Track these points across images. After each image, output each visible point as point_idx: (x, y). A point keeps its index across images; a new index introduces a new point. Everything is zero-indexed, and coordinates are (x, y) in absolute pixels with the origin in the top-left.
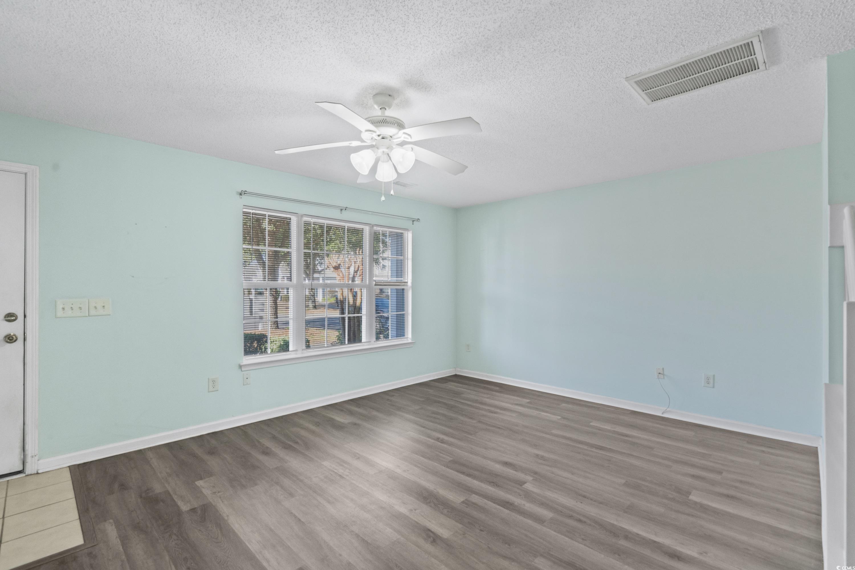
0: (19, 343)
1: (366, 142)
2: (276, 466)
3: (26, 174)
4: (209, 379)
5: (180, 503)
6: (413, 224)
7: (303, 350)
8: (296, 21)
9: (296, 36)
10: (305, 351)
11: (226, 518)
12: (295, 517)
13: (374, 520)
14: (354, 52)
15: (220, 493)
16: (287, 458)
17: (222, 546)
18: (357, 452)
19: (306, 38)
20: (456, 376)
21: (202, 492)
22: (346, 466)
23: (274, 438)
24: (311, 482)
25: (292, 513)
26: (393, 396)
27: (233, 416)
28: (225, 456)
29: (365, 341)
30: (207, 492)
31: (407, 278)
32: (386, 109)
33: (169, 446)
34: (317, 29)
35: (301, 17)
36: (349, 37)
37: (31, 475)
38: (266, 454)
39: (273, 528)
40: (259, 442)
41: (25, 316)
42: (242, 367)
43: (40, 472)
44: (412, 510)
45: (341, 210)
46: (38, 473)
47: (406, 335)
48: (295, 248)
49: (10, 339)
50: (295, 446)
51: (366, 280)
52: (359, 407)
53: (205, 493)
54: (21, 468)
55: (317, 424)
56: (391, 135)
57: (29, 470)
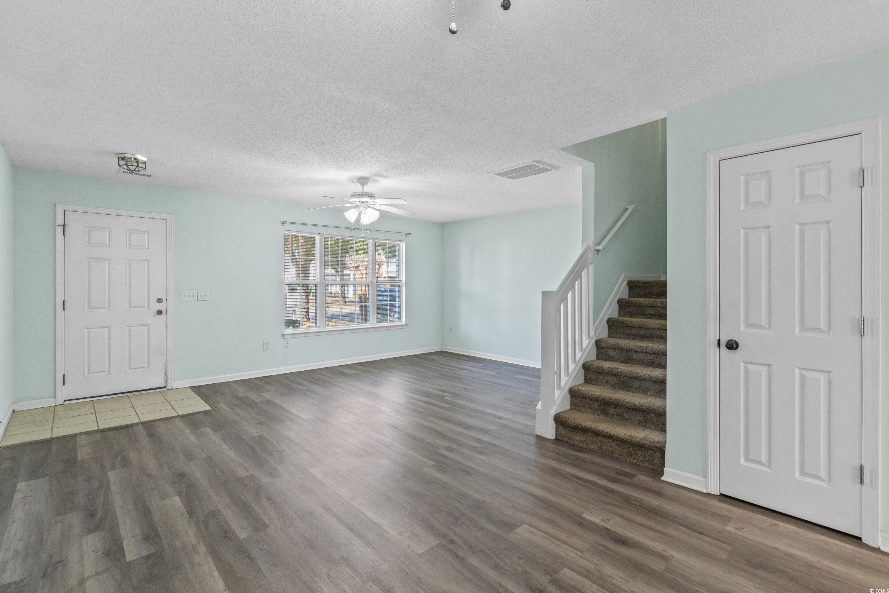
0: (164, 314)
3: (166, 220)
4: (264, 342)
5: (254, 399)
6: (406, 237)
7: (324, 326)
10: (326, 328)
20: (442, 352)
27: (278, 367)
28: (275, 385)
29: (371, 322)
31: (402, 277)
37: (170, 389)
38: (300, 385)
40: (295, 380)
41: (166, 300)
42: (284, 336)
43: (174, 388)
45: (351, 230)
46: (173, 389)
47: (401, 319)
48: (319, 257)
49: (159, 313)
51: (370, 279)
54: (165, 386)
57: (169, 387)
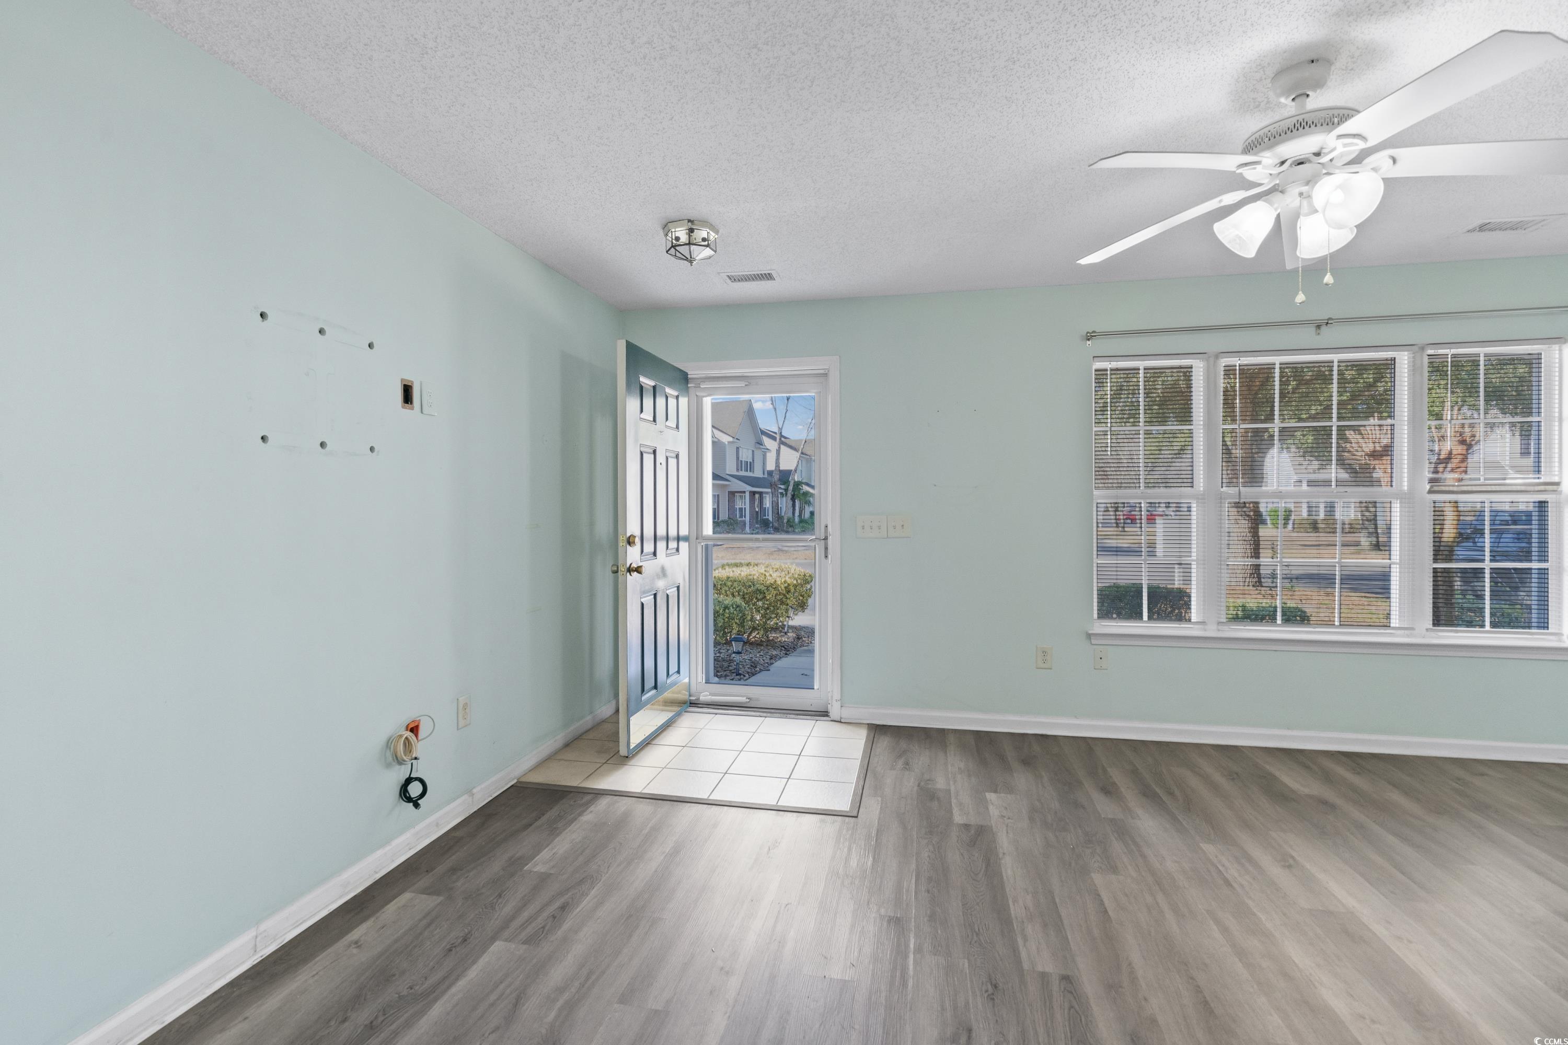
1: (1262, 184)
2: (1112, 817)
4: (1039, 647)
5: (956, 811)
7: (1219, 623)
8: (1044, 45)
9: (1058, 65)
10: (1225, 627)
11: (1001, 855)
12: (1102, 903)
13: (1253, 987)
14: (1174, 31)
15: (1010, 820)
16: (1140, 812)
17: (978, 886)
18: (1294, 854)
19: (1075, 59)
21: (988, 809)
22: (1251, 868)
23: (1134, 773)
24: (1161, 864)
25: (1099, 895)
26: (1482, 775)
28: (1043, 774)
29: (1397, 626)
30: (994, 812)
31: (1560, 471)
32: (1308, 96)
33: (977, 734)
34: (1083, 37)
35: (1048, 35)
36: (1146, 14)
37: (835, 721)
38: (1106, 793)
39: (1057, 900)
40: (1105, 771)
42: (1092, 638)
43: (842, 720)
44: (1364, 1018)
45: (1319, 327)
46: (840, 722)
47: (1552, 625)
48: (1203, 421)
50: (1165, 798)
51: (1401, 481)
52: (1359, 773)
53: (991, 813)
55: (1233, 776)
56: (1315, 150)
57: (833, 716)
